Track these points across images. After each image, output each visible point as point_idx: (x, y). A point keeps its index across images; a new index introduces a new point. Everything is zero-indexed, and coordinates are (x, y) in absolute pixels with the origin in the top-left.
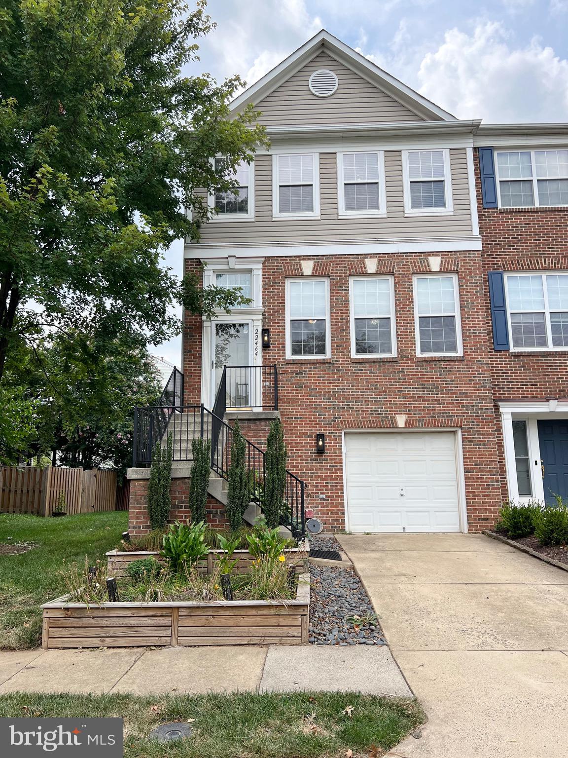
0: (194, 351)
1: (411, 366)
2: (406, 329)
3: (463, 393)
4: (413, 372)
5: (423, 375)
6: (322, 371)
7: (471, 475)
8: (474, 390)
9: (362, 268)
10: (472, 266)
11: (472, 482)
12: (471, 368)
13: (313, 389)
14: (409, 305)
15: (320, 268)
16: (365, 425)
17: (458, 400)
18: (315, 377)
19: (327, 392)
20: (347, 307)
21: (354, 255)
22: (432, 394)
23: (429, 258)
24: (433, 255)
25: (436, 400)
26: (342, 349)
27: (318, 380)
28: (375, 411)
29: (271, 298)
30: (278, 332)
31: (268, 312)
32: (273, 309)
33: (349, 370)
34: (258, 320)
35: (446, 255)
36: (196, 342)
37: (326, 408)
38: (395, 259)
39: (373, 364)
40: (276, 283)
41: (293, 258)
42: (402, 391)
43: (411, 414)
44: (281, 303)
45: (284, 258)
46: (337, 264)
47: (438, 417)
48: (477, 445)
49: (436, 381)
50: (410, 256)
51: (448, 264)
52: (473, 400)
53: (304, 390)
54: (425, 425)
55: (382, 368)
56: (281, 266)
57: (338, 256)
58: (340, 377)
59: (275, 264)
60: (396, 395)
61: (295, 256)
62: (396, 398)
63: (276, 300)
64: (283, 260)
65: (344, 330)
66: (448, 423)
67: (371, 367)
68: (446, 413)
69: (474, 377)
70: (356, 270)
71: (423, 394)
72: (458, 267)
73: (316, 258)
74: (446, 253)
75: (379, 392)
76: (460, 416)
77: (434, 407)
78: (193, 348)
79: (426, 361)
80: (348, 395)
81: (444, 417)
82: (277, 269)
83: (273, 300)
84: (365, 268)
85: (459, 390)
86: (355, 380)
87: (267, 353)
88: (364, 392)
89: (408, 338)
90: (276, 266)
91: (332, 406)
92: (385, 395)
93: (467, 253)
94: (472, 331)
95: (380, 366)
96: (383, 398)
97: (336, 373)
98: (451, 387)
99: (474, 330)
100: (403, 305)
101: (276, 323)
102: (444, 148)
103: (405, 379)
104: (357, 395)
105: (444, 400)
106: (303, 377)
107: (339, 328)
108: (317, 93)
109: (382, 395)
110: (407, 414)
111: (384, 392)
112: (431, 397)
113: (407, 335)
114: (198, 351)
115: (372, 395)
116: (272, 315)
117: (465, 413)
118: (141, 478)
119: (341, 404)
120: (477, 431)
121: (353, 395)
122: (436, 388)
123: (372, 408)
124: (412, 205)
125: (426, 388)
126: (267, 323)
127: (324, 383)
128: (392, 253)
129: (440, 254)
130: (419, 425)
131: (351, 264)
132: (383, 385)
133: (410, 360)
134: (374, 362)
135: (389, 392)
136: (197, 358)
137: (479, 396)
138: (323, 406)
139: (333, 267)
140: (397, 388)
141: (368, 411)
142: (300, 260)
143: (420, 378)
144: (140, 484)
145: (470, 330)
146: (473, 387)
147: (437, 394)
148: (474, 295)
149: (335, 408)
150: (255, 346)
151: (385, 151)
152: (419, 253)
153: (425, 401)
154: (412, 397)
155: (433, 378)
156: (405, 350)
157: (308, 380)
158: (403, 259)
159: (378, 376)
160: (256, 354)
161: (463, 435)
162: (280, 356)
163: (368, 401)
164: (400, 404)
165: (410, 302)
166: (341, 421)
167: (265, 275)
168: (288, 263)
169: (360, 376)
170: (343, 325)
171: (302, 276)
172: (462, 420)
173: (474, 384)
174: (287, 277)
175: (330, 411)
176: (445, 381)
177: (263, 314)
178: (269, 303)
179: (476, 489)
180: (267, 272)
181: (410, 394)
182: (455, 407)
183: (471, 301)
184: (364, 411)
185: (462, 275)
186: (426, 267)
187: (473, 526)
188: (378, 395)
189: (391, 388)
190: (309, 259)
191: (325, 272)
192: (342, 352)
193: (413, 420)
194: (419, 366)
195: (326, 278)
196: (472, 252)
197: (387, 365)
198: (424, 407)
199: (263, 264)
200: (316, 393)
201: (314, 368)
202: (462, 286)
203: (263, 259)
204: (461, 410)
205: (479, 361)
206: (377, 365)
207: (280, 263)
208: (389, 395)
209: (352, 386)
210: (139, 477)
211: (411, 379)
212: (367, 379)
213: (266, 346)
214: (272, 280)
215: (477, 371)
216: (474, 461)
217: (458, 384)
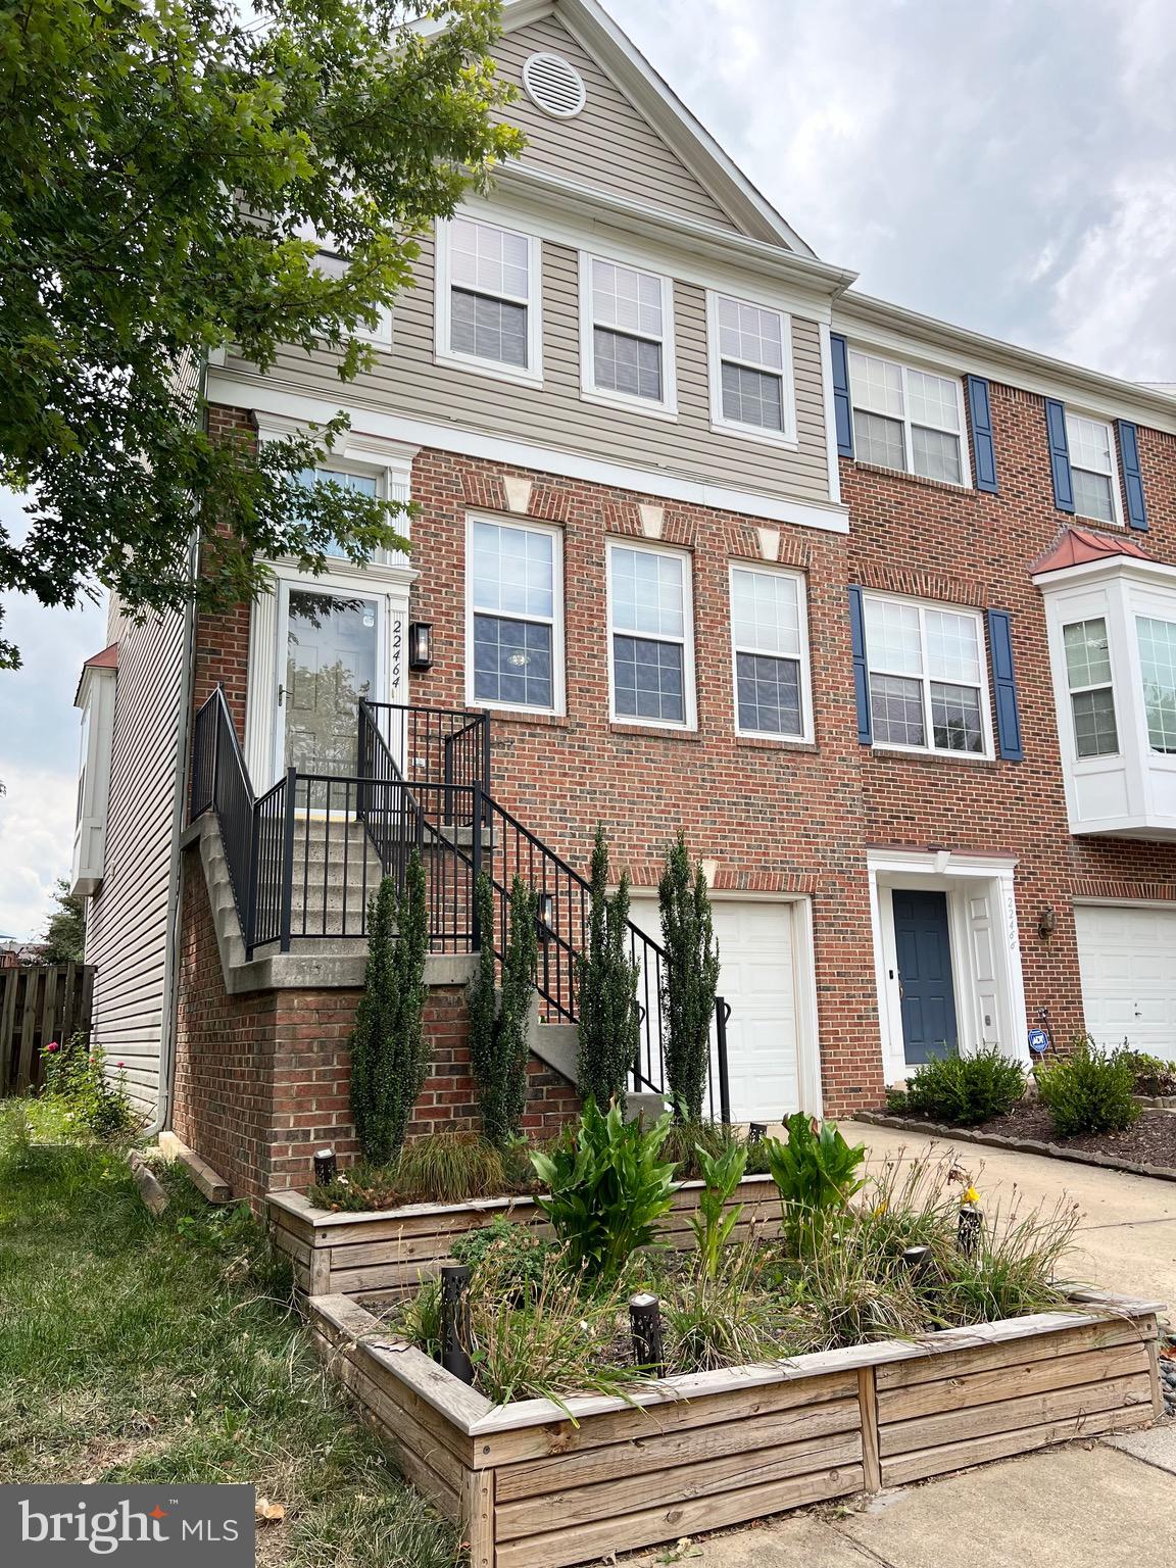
0: (228, 653)
1: (726, 755)
2: (717, 673)
3: (818, 823)
4: (729, 768)
5: (747, 777)
6: (549, 744)
7: (833, 996)
8: (836, 818)
9: (632, 522)
10: (833, 563)
11: (832, 1010)
12: (830, 771)
13: (527, 786)
14: (722, 623)
15: (546, 501)
16: (636, 879)
17: (808, 836)
18: (532, 757)
19: (559, 797)
20: (601, 604)
21: (616, 488)
22: (763, 819)
23: (759, 529)
24: (765, 526)
25: (769, 834)
26: (591, 698)
27: (539, 765)
28: (656, 848)
29: (432, 549)
30: (447, 636)
31: (425, 583)
32: (438, 578)
33: (604, 750)
34: (400, 597)
35: (788, 530)
36: (232, 630)
37: (555, 834)
38: (697, 518)
39: (652, 743)
40: (444, 516)
41: (485, 464)
42: (707, 808)
43: (724, 859)
44: (455, 566)
45: (464, 460)
46: (581, 502)
47: (774, 869)
48: (841, 932)
49: (770, 793)
50: (723, 518)
51: (793, 549)
52: (834, 838)
53: (507, 785)
54: (751, 885)
55: (671, 753)
56: (457, 477)
57: (583, 484)
58: (586, 762)
59: (444, 470)
60: (698, 815)
61: (489, 461)
62: (698, 822)
63: (443, 557)
64: (462, 464)
65: (595, 657)
66: (791, 883)
67: (652, 747)
68: (788, 862)
69: (836, 791)
70: (621, 525)
71: (748, 818)
72: (808, 560)
73: (535, 475)
74: (788, 527)
75: (666, 805)
76: (812, 870)
77: (767, 847)
78: (223, 645)
79: (753, 748)
80: (603, 807)
81: (784, 869)
82: (448, 482)
83: (437, 556)
84: (639, 523)
85: (811, 816)
86: (617, 772)
87: (420, 685)
88: (634, 803)
89: (719, 693)
90: (446, 474)
91: (568, 831)
92: (677, 813)
93: (824, 535)
94: (832, 696)
95: (665, 749)
96: (674, 820)
97: (577, 754)
98: (796, 808)
99: (835, 695)
100: (712, 621)
101: (442, 613)
102: (784, 307)
103: (714, 781)
104: (621, 809)
105: (784, 835)
106: (506, 755)
107: (586, 648)
108: (541, 102)
109: (669, 813)
110: (717, 858)
111: (674, 806)
112: (763, 826)
113: (718, 686)
114: (237, 655)
115: (651, 811)
116: (433, 591)
117: (820, 864)
119: (588, 827)
120: (840, 904)
121: (613, 808)
122: (770, 806)
123: (650, 841)
124: (724, 410)
125: (752, 805)
126: (421, 610)
127: (553, 774)
128: (691, 504)
129: (778, 526)
130: (740, 884)
131: (611, 507)
132: (673, 792)
133: (723, 741)
134: (656, 738)
135: (684, 807)
136: (234, 671)
137: (843, 832)
138: (549, 829)
139: (573, 507)
140: (699, 800)
141: (642, 847)
142: (500, 472)
143: (741, 783)
144: (307, 1003)
145: (828, 694)
146: (834, 811)
147: (773, 820)
148: (835, 622)
149: (574, 836)
150: (393, 663)
151: (676, 281)
152: (740, 514)
153: (751, 833)
154: (728, 824)
155: (765, 785)
156: (715, 720)
157: (517, 763)
158: (712, 522)
159: (662, 769)
160: (396, 684)
161: (814, 911)
162: (453, 697)
163: (644, 825)
164: (705, 836)
165: (723, 617)
167: (419, 490)
168: (472, 473)
169: (627, 766)
170: (593, 643)
171: (504, 511)
172: (815, 877)
173: (836, 804)
174: (470, 505)
175: (563, 842)
176: (787, 794)
177: (412, 587)
178: (426, 562)
179: (841, 1025)
180: (421, 483)
181: (723, 816)
182: (804, 850)
183: (831, 633)
184: (635, 847)
185: (814, 577)
186: (753, 548)
187: (836, 1105)
188: (662, 812)
189: (687, 800)
190: (520, 476)
191: (557, 515)
192: (591, 705)
193: (730, 873)
194: (739, 756)
195: (556, 529)
196: (831, 536)
197: (680, 746)
198: (749, 846)
199: (414, 461)
200: (533, 794)
201: (531, 735)
202: (815, 601)
203: (418, 450)
204: (813, 858)
205: (844, 760)
206: (661, 744)
207: (453, 470)
208: (684, 814)
209: (612, 786)
211: (726, 783)
212: (642, 775)
213: (418, 667)
214: (435, 508)
215: (839, 778)
216: (836, 967)
217: (808, 802)
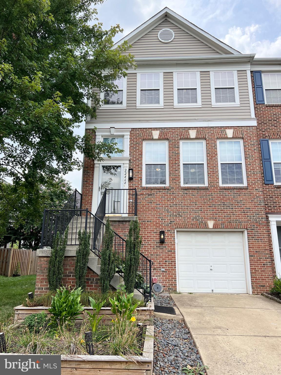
0: (89, 181)
1: (216, 192)
2: (213, 170)
3: (248, 208)
4: (218, 195)
5: (224, 197)
6: (164, 193)
7: (254, 258)
8: (254, 207)
9: (187, 135)
10: (252, 135)
11: (254, 262)
12: (252, 193)
13: (158, 204)
14: (215, 157)
15: (163, 135)
16: (189, 227)
17: (245, 212)
18: (159, 197)
19: (166, 206)
20: (178, 157)
21: (183, 128)
22: (229, 208)
23: (226, 130)
24: (228, 129)
25: (231, 212)
26: (175, 181)
27: (161, 199)
28: (195, 218)
29: (134, 151)
30: (138, 171)
31: (133, 159)
32: (136, 158)
33: (179, 194)
34: (127, 164)
35: (236, 128)
36: (90, 176)
37: (166, 216)
38: (207, 131)
39: (194, 190)
40: (137, 143)
41: (148, 129)
42: (211, 207)
43: (216, 220)
44: (140, 154)
45: (142, 129)
46: (173, 133)
47: (233, 222)
48: (257, 239)
49: (231, 201)
50: (215, 129)
51: (238, 133)
52: (254, 212)
53: (153, 205)
54: (225, 227)
55: (199, 193)
56: (141, 133)
57: (173, 129)
58: (174, 197)
59: (137, 133)
60: (208, 209)
61: (149, 128)
62: (208, 210)
63: (137, 153)
64: (142, 130)
65: (177, 170)
66: (239, 226)
67: (193, 192)
68: (238, 220)
69: (254, 199)
70: (184, 136)
71: (224, 208)
72: (243, 135)
73: (161, 129)
74: (236, 127)
75: (198, 207)
76: (246, 222)
77: (230, 216)
78: (88, 180)
79: (225, 189)
80: (179, 208)
81: (237, 222)
82: (138, 135)
83: (136, 153)
84: (189, 135)
85: (245, 207)
86: (183, 199)
87: (131, 183)
88: (188, 207)
89: (214, 175)
90: (138, 133)
91: (169, 215)
92: (201, 208)
93: (248, 128)
94: (252, 172)
95: (197, 192)
96: (200, 210)
97: (171, 195)
98: (240, 205)
99: (253, 171)
100: (212, 157)
101: (137, 166)
102: (234, 70)
103: (213, 199)
104: (184, 208)
105: (236, 212)
106: (152, 197)
107: (174, 169)
108: (163, 41)
109: (199, 208)
110: (214, 220)
111: (200, 207)
112: (229, 210)
113: (214, 174)
114: (91, 181)
115: (193, 208)
116: (134, 161)
117: (249, 220)
118: (45, 256)
119: (175, 213)
120: (256, 231)
121: (182, 208)
122: (231, 205)
123: (193, 216)
124: (216, 101)
125: (225, 205)
126: (132, 166)
127: (165, 201)
128: (205, 127)
129: (233, 128)
130: (221, 227)
131: (181, 133)
132: (200, 203)
133: (216, 188)
134: (194, 189)
135: (203, 207)
136: (91, 185)
137: (257, 210)
138: (164, 215)
139: (170, 135)
140: (208, 205)
141: (191, 218)
142: (151, 130)
143: (222, 199)
144: (45, 260)
145: (251, 171)
146: (253, 205)
147: (232, 209)
148: (253, 151)
149: (171, 216)
150: (125, 179)
151: (201, 72)
152: (220, 127)
153: (225, 212)
154: (217, 210)
155: (230, 199)
156: (213, 183)
157: (155, 199)
158: (211, 130)
159: (197, 197)
160: (125, 183)
161: (248, 234)
162: (139, 185)
163: (191, 212)
164: (210, 214)
165: (215, 155)
166: (175, 224)
167: (131, 138)
168: (144, 132)
169: (186, 197)
170: (176, 167)
171: (153, 139)
172: (247, 224)
173: (254, 203)
174: (144, 140)
175: (168, 218)
176: (237, 201)
177: (129, 161)
178: (133, 154)
179: (257, 267)
180: (132, 137)
181: (216, 208)
182: (243, 216)
183: (251, 154)
184: (188, 218)
185: (245, 140)
186: (224, 135)
187: (256, 290)
188: (197, 208)
189: (204, 205)
190: (157, 130)
191: (166, 137)
192: (175, 183)
193: (218, 224)
194: (221, 192)
195: (167, 141)
196: (251, 127)
197: (202, 191)
198: (224, 216)
199: (130, 132)
200: (159, 206)
201: (159, 192)
202: (246, 146)
203: (131, 130)
204: (246, 218)
205: (257, 190)
206: (196, 191)
207: (140, 132)
208: (203, 208)
209: (181, 203)
210: (44, 255)
211: (217, 199)
212: (190, 199)
213: (130, 179)
214: (135, 142)
215: (255, 195)
216: (255, 250)
217: (244, 203)
